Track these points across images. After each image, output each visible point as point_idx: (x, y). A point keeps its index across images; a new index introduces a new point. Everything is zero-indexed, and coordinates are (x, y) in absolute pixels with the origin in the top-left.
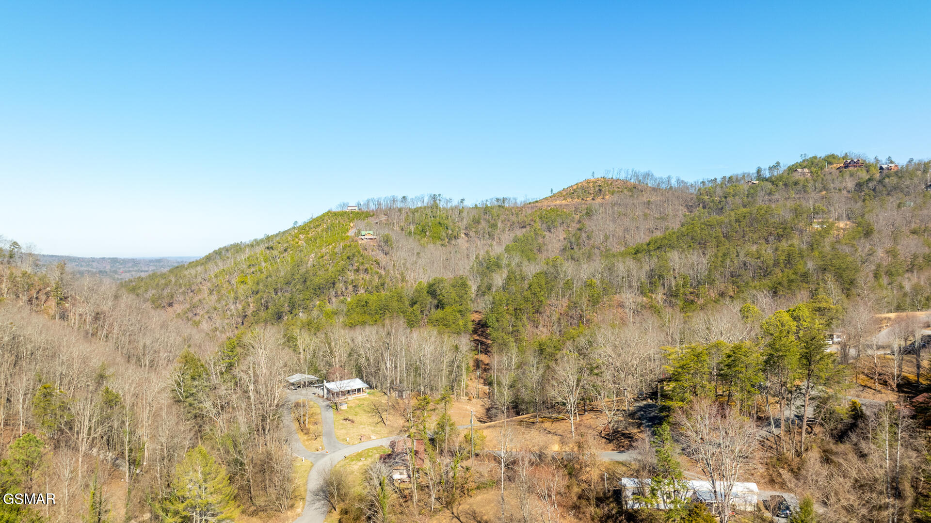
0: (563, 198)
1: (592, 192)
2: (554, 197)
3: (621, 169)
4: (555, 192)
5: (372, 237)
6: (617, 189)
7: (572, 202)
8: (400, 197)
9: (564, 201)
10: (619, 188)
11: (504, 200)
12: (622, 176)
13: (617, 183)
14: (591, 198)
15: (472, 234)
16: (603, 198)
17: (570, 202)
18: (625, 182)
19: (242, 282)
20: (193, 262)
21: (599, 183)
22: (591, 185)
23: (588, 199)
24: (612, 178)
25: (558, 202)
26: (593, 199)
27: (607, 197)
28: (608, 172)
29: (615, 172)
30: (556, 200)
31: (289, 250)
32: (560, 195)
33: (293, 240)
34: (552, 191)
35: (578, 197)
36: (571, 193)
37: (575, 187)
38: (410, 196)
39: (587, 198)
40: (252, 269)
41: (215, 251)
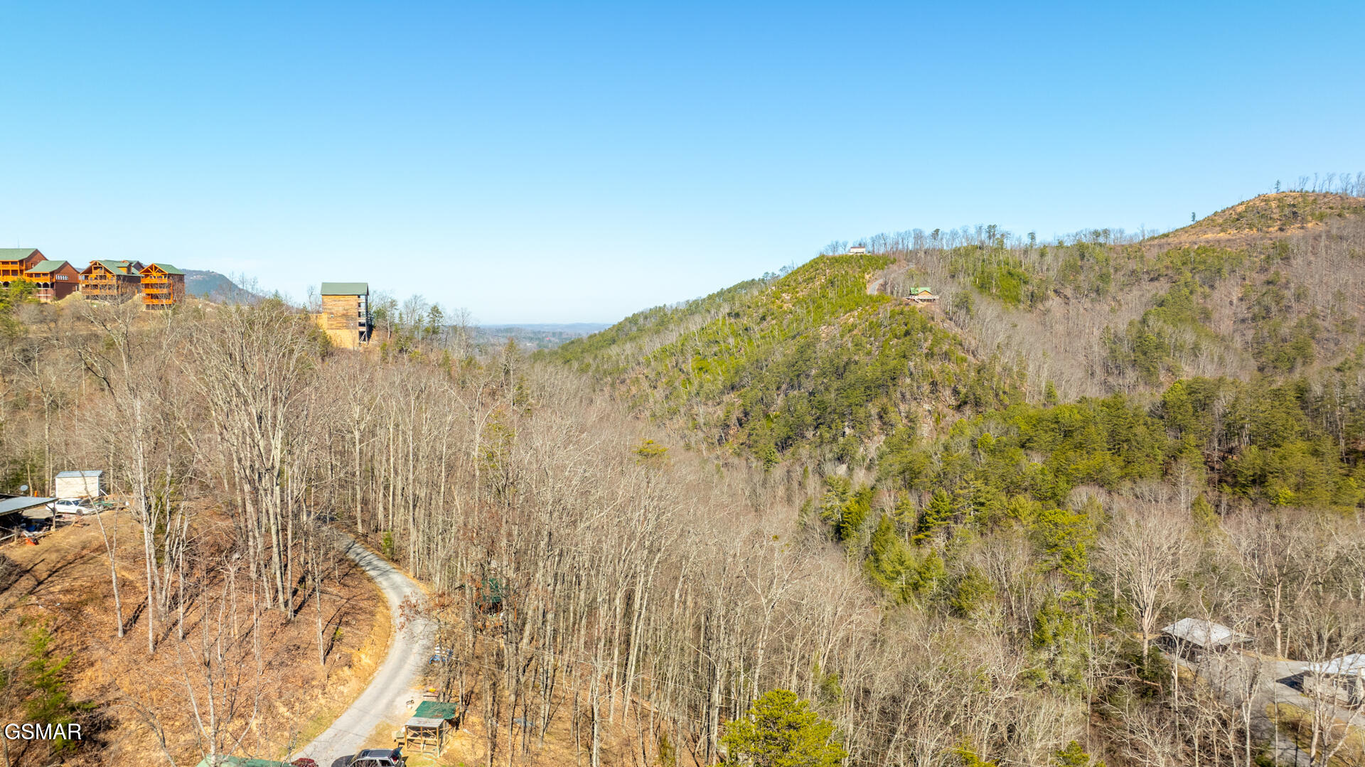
0: (1218, 228)
1: (1276, 216)
2: (1198, 226)
3: (1333, 175)
4: (1199, 218)
5: (931, 297)
6: (1328, 211)
7: (1238, 236)
8: (928, 232)
9: (1222, 234)
10: (1331, 208)
11: (1106, 232)
12: (1335, 187)
13: (1326, 200)
14: (1276, 228)
15: (1069, 292)
16: (1302, 228)
17: (1234, 235)
18: (1343, 197)
19: (701, 369)
20: (595, 335)
21: (1290, 201)
22: (1273, 205)
23: (1271, 229)
24: (1313, 191)
25: (1210, 236)
26: (1281, 230)
27: (1310, 225)
28: (1305, 180)
29: (1320, 181)
30: (1205, 233)
31: (769, 318)
32: (1210, 222)
33: (773, 303)
34: (1194, 216)
35: (1251, 226)
36: (1235, 218)
37: (1240, 209)
38: (946, 229)
39: (1269, 227)
40: (716, 349)
41: (626, 319)
